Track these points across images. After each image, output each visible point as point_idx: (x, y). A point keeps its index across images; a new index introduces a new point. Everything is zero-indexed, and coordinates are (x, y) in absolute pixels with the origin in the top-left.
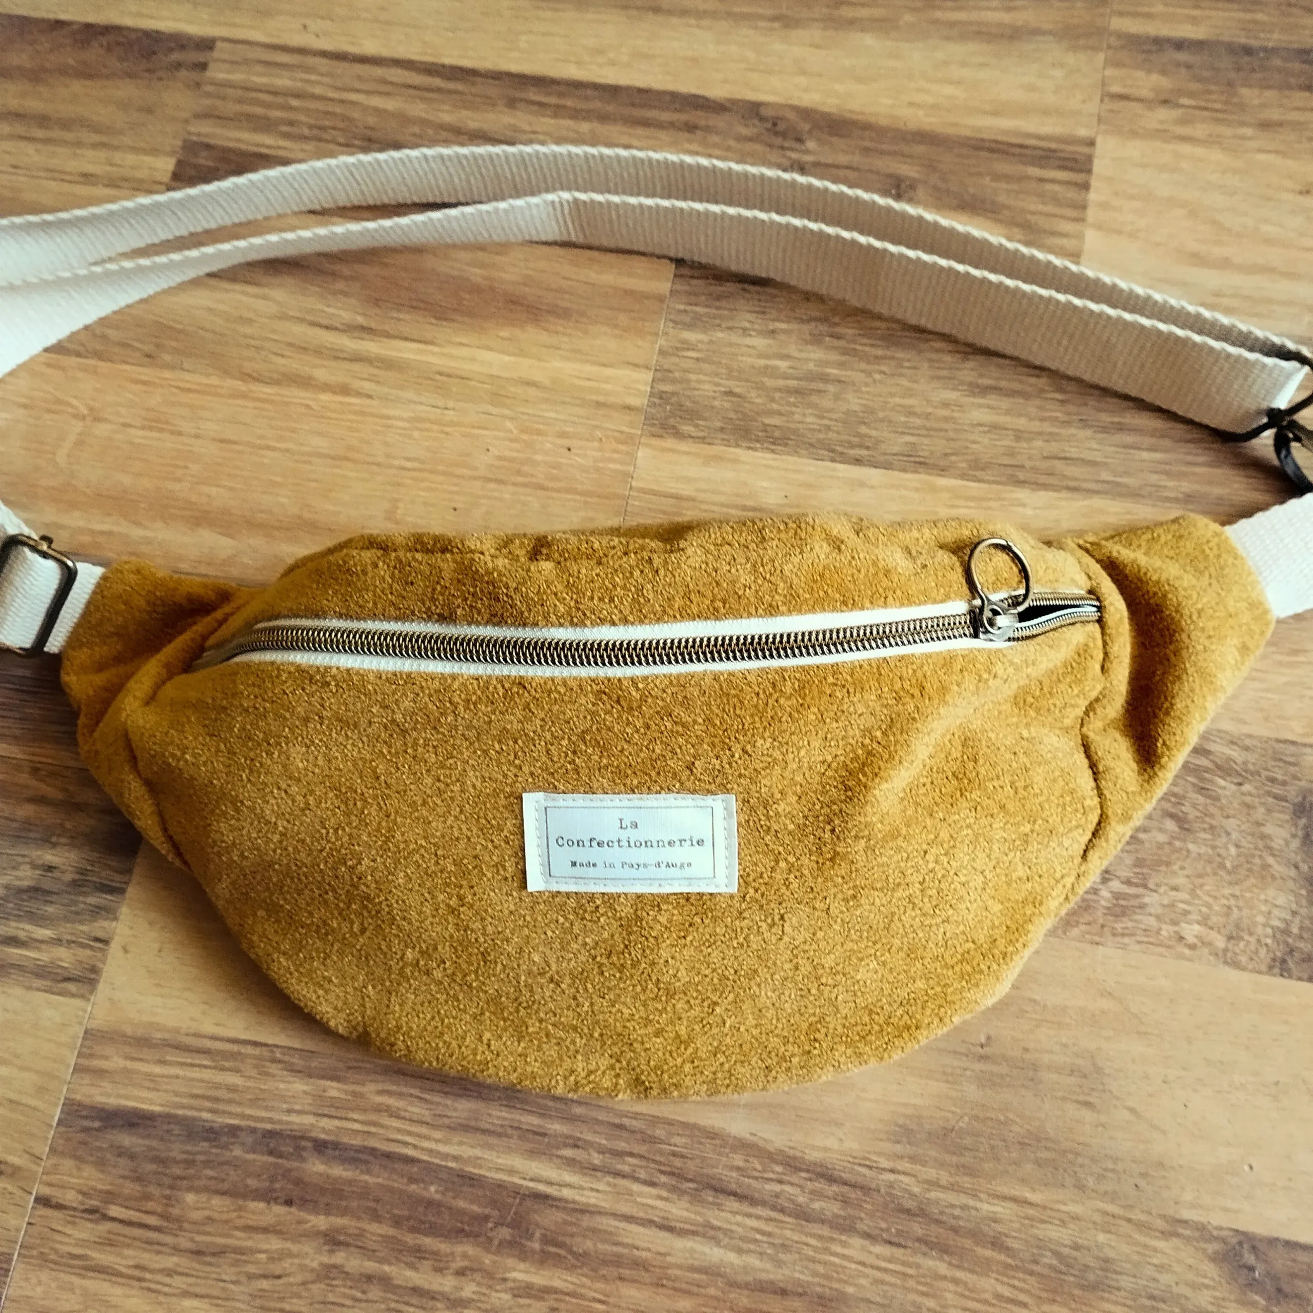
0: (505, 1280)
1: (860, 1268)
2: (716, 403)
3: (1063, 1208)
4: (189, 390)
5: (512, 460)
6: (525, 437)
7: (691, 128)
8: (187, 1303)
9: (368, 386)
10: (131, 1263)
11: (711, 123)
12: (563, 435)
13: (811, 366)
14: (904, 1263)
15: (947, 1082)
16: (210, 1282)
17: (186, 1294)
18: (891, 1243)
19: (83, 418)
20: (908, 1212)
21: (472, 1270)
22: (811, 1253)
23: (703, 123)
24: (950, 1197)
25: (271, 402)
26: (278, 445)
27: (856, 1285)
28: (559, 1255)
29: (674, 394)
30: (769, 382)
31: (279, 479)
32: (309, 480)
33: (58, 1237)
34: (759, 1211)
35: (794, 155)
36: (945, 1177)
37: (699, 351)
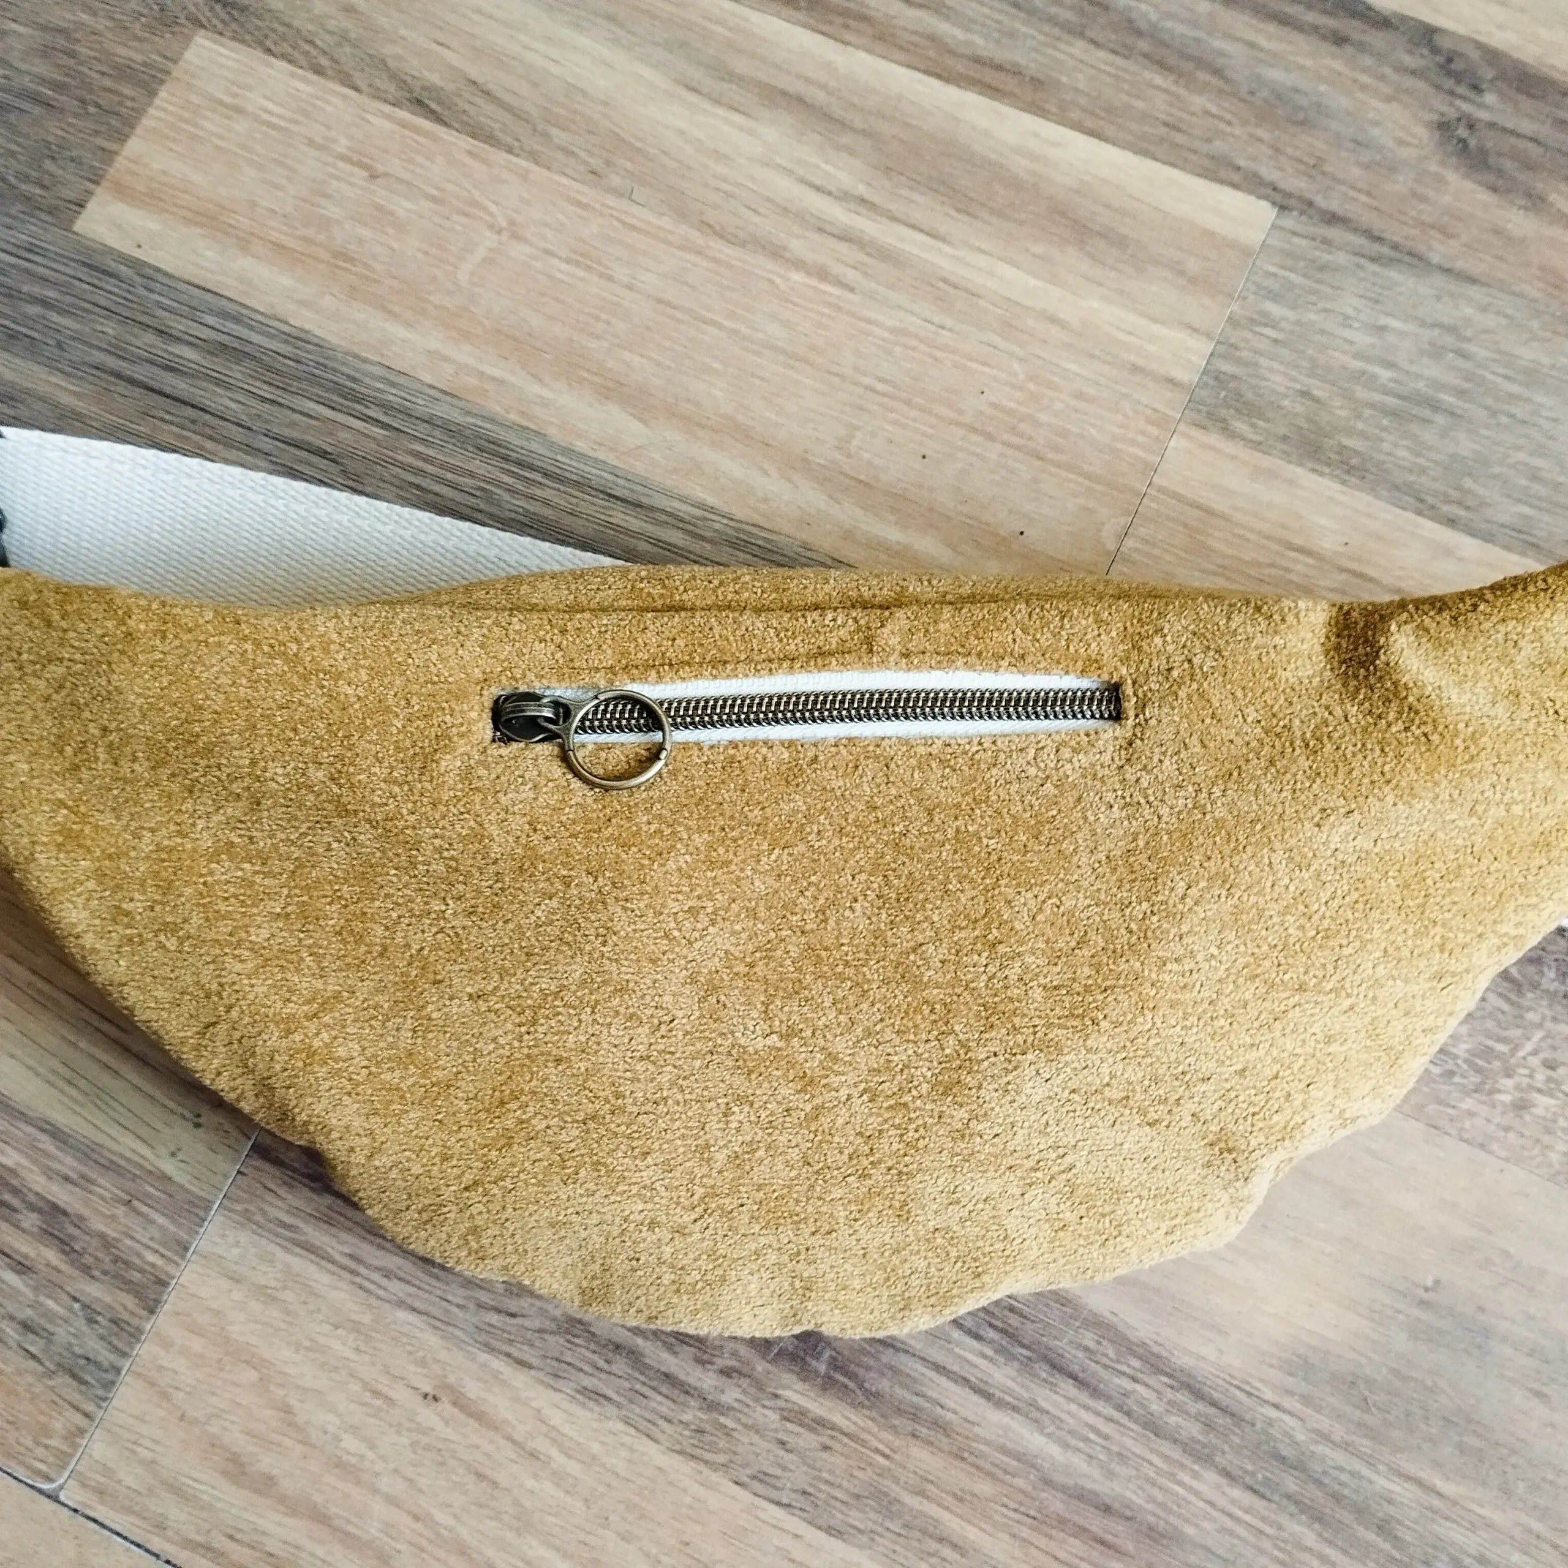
0: (776, 1396)
1: (1208, 1508)
2: (1286, 403)
3: (1479, 1511)
4: (633, 228)
5: (1010, 412)
6: (1032, 386)
7: (1339, 40)
8: (402, 1315)
9: (851, 275)
10: (347, 1251)
11: (1367, 38)
12: (1080, 396)
13: (1421, 385)
14: (1264, 1519)
15: (1373, 1320)
16: (433, 1298)
17: (401, 1304)
18: (1255, 1492)
19: (499, 232)
20: (1283, 1459)
21: (740, 1373)
22: (1152, 1475)
23: (1355, 36)
24: (1339, 1457)
25: (730, 267)
26: (727, 323)
27: (1197, 1526)
28: (846, 1386)
29: (1234, 377)
30: (1360, 392)
31: (716, 365)
32: (753, 375)
33: (269, 1197)
34: (1099, 1405)
35: (1465, 107)
36: (1339, 1432)
37: (1282, 330)
